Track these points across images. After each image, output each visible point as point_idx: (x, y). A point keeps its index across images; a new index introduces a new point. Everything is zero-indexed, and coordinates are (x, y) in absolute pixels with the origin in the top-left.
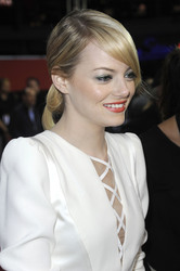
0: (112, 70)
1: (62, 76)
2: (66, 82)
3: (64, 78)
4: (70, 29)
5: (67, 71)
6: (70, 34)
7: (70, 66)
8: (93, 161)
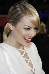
0: (30, 27)
1: (12, 24)
2: (13, 27)
3: (13, 25)
4: (19, 9)
5: (14, 23)
6: (18, 11)
7: (16, 22)
8: (19, 50)
